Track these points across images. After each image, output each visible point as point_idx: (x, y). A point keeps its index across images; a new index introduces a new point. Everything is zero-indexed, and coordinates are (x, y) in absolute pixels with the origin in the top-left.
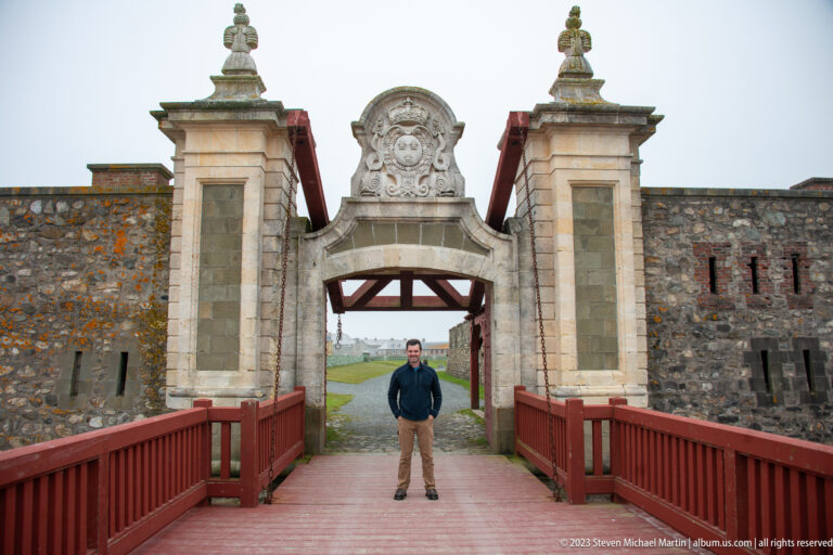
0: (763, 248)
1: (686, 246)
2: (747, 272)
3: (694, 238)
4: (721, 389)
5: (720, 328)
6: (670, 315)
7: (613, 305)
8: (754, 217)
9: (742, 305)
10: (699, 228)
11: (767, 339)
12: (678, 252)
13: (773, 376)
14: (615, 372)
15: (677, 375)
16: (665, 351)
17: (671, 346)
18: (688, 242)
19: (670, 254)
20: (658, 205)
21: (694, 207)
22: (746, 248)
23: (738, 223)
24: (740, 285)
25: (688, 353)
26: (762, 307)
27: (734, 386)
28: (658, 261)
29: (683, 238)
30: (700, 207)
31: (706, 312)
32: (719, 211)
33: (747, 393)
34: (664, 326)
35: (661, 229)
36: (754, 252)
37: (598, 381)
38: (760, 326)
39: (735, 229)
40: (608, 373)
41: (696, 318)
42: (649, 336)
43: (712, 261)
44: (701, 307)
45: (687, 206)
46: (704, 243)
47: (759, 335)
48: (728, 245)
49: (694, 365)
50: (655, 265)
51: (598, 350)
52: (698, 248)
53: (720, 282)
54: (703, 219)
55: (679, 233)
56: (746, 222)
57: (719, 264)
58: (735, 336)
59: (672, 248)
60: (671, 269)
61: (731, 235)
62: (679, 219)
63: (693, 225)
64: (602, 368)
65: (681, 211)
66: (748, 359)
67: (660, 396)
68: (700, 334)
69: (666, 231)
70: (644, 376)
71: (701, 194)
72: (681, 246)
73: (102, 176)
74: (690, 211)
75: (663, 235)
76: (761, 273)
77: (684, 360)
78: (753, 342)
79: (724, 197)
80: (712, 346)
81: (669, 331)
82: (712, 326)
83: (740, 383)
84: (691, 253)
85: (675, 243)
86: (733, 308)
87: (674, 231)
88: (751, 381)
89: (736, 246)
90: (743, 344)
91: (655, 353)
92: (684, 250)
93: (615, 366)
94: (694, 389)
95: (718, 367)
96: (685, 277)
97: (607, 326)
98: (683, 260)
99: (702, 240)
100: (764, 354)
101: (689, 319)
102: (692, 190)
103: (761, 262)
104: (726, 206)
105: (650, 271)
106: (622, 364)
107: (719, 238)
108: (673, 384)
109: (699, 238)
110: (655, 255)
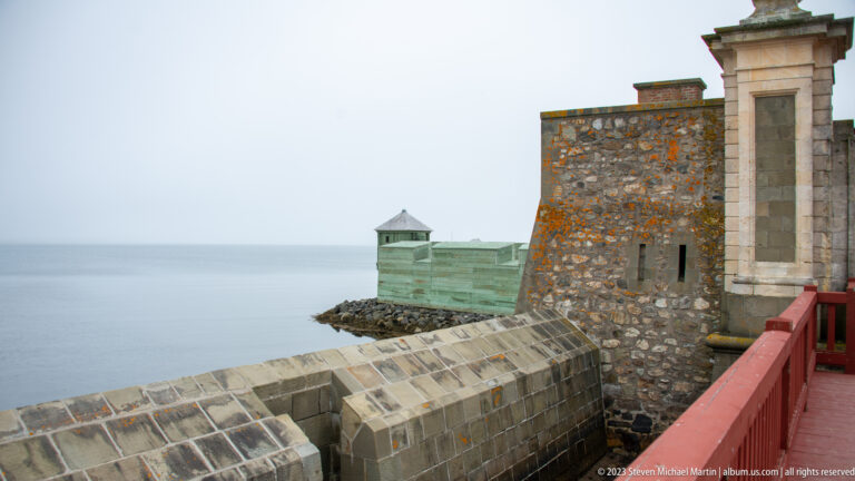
73: (646, 93)
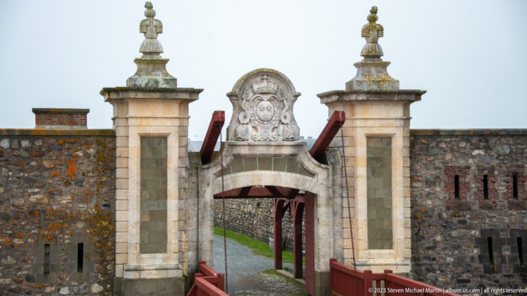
0: (492, 169)
1: (439, 168)
2: (481, 185)
3: (445, 163)
4: (459, 262)
5: (460, 222)
6: (427, 213)
7: (390, 210)
8: (487, 148)
9: (476, 207)
10: (449, 157)
11: (492, 230)
12: (434, 172)
13: (495, 254)
14: (391, 251)
15: (430, 252)
16: (423, 237)
17: (427, 234)
18: (441, 165)
19: (426, 173)
20: (421, 142)
21: (446, 142)
22: (480, 169)
23: (476, 152)
24: (475, 194)
25: (438, 238)
26: (490, 208)
27: (468, 260)
28: (420, 178)
29: (437, 163)
30: (450, 142)
31: (451, 211)
32: (463, 145)
33: (476, 264)
34: (424, 221)
35: (423, 157)
36: (486, 172)
37: (380, 256)
38: (487, 221)
39: (473, 157)
40: (387, 251)
41: (444, 215)
42: (413, 227)
43: (457, 178)
44: (448, 208)
45: (441, 142)
46: (451, 167)
47: (487, 227)
48: (468, 167)
49: (442, 246)
50: (419, 181)
51: (381, 237)
52: (448, 169)
53: (461, 191)
54: (452, 150)
55: (435, 159)
56: (482, 152)
57: (461, 180)
58: (470, 227)
59: (430, 169)
60: (429, 183)
61: (471, 161)
62: (436, 151)
63: (445, 154)
64: (383, 248)
65: (437, 145)
66: (478, 242)
67: (419, 265)
68: (447, 226)
69: (426, 159)
70: (409, 253)
71: (451, 134)
72: (436, 168)
74: (443, 145)
75: (424, 161)
76: (490, 186)
77: (435, 242)
78: (482, 232)
79: (467, 135)
80: (454, 233)
81: (426, 224)
82: (455, 220)
83: (472, 258)
84: (443, 173)
85: (432, 166)
86: (469, 209)
87: (432, 158)
88: (480, 257)
89: (473, 168)
90: (476, 233)
91: (416, 238)
92: (438, 171)
93: (391, 247)
94: (442, 261)
95: (458, 247)
96: (438, 189)
97: (386, 223)
98: (437, 177)
99: (450, 164)
100: (490, 240)
101: (440, 216)
102: (445, 131)
103: (490, 179)
104: (468, 141)
105: (415, 185)
106: (395, 246)
107: (462, 162)
108: (428, 258)
109: (448, 163)
110: (419, 174)
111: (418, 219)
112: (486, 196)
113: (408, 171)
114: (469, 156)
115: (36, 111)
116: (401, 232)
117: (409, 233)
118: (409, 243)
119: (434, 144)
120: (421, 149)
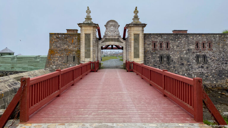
0: (162, 42)
2: (160, 45)
3: (152, 40)
4: (155, 61)
5: (155, 53)
6: (148, 51)
7: (139, 50)
8: (162, 37)
9: (159, 50)
10: (153, 39)
11: (162, 55)
13: (162, 60)
15: (148, 59)
17: (148, 55)
19: (148, 43)
22: (160, 42)
23: (159, 38)
24: (159, 47)
25: (150, 56)
26: (162, 50)
27: (156, 61)
31: (153, 51)
32: (156, 36)
33: (158, 62)
36: (161, 42)
37: (136, 60)
38: (161, 53)
39: (158, 39)
40: (138, 59)
41: (152, 52)
42: (144, 54)
43: (155, 44)
44: (153, 50)
47: (161, 54)
48: (157, 41)
49: (151, 58)
51: (137, 56)
52: (153, 42)
53: (156, 47)
56: (160, 38)
57: (156, 44)
58: (157, 54)
60: (148, 45)
61: (158, 40)
62: (150, 38)
66: (159, 57)
67: (145, 62)
68: (152, 54)
70: (143, 59)
71: (153, 34)
72: (150, 41)
74: (152, 37)
75: (147, 40)
76: (162, 45)
77: (149, 57)
78: (160, 55)
79: (157, 34)
80: (154, 55)
81: (148, 53)
82: (154, 53)
83: (158, 61)
86: (157, 50)
88: (159, 60)
89: (158, 41)
90: (158, 55)
91: (145, 56)
93: (139, 58)
94: (151, 61)
95: (154, 58)
96: (150, 46)
97: (138, 53)
98: (150, 43)
100: (161, 57)
101: (151, 52)
103: (162, 44)
104: (157, 36)
105: (145, 45)
106: (140, 58)
107: (156, 40)
108: (148, 61)
110: (146, 43)
111: (145, 52)
112: (161, 47)
113: (143, 42)
114: (157, 39)
115: (67, 30)
116: (141, 55)
117: (143, 55)
118: (143, 57)
119: (150, 36)
120: (147, 37)
